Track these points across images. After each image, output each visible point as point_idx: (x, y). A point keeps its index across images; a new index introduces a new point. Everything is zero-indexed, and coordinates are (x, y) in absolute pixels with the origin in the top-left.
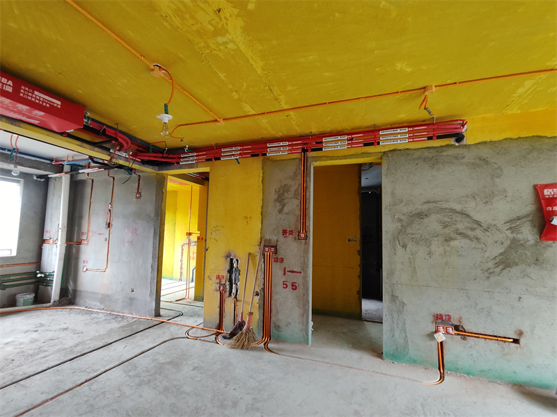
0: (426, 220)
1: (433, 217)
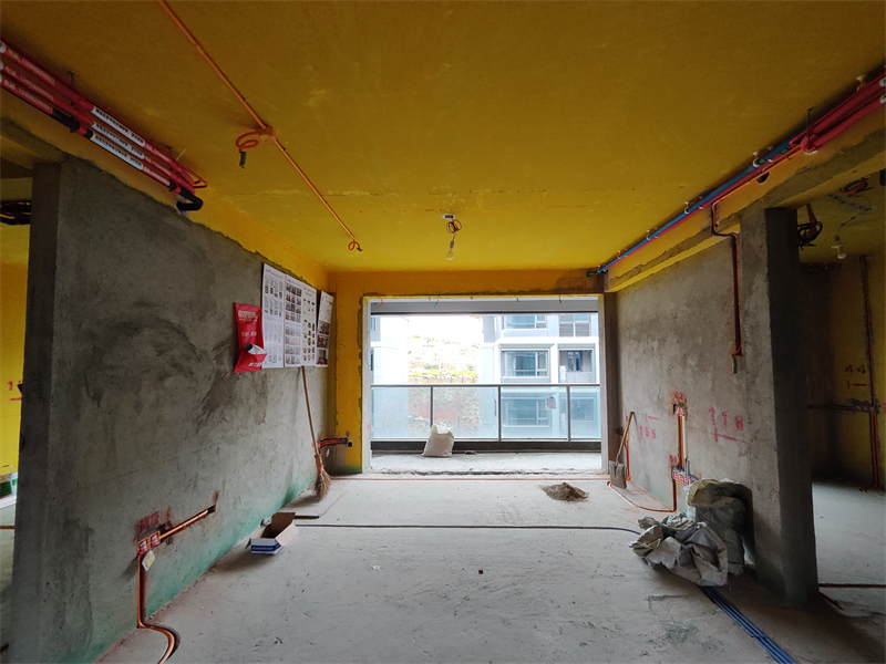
0: (136, 339)
1: (146, 333)
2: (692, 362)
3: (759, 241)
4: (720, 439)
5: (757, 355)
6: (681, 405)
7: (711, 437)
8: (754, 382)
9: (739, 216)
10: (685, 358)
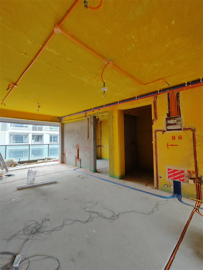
2: (80, 138)
3: (92, 120)
4: (85, 151)
5: (91, 137)
6: (78, 146)
7: (83, 151)
8: (91, 141)
9: (90, 116)
10: (79, 138)
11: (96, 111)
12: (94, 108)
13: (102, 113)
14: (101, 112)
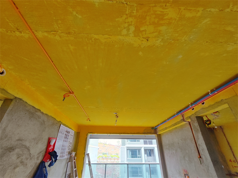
3: (196, 124)
6: (187, 175)
9: (190, 117)
11: (198, 108)
12: (192, 104)
13: (211, 107)
14: (209, 107)
